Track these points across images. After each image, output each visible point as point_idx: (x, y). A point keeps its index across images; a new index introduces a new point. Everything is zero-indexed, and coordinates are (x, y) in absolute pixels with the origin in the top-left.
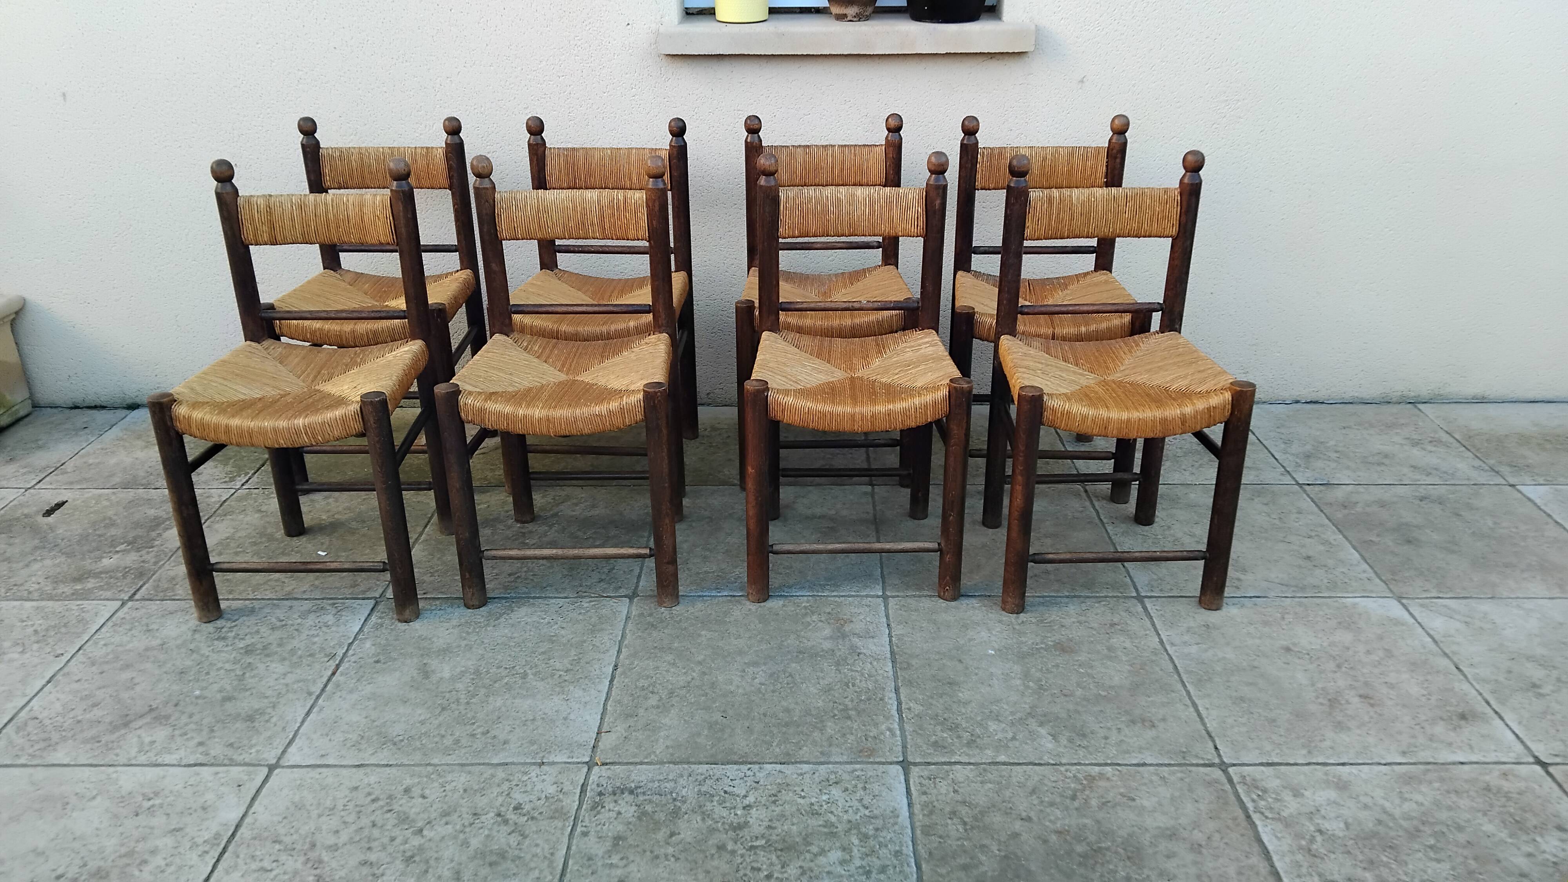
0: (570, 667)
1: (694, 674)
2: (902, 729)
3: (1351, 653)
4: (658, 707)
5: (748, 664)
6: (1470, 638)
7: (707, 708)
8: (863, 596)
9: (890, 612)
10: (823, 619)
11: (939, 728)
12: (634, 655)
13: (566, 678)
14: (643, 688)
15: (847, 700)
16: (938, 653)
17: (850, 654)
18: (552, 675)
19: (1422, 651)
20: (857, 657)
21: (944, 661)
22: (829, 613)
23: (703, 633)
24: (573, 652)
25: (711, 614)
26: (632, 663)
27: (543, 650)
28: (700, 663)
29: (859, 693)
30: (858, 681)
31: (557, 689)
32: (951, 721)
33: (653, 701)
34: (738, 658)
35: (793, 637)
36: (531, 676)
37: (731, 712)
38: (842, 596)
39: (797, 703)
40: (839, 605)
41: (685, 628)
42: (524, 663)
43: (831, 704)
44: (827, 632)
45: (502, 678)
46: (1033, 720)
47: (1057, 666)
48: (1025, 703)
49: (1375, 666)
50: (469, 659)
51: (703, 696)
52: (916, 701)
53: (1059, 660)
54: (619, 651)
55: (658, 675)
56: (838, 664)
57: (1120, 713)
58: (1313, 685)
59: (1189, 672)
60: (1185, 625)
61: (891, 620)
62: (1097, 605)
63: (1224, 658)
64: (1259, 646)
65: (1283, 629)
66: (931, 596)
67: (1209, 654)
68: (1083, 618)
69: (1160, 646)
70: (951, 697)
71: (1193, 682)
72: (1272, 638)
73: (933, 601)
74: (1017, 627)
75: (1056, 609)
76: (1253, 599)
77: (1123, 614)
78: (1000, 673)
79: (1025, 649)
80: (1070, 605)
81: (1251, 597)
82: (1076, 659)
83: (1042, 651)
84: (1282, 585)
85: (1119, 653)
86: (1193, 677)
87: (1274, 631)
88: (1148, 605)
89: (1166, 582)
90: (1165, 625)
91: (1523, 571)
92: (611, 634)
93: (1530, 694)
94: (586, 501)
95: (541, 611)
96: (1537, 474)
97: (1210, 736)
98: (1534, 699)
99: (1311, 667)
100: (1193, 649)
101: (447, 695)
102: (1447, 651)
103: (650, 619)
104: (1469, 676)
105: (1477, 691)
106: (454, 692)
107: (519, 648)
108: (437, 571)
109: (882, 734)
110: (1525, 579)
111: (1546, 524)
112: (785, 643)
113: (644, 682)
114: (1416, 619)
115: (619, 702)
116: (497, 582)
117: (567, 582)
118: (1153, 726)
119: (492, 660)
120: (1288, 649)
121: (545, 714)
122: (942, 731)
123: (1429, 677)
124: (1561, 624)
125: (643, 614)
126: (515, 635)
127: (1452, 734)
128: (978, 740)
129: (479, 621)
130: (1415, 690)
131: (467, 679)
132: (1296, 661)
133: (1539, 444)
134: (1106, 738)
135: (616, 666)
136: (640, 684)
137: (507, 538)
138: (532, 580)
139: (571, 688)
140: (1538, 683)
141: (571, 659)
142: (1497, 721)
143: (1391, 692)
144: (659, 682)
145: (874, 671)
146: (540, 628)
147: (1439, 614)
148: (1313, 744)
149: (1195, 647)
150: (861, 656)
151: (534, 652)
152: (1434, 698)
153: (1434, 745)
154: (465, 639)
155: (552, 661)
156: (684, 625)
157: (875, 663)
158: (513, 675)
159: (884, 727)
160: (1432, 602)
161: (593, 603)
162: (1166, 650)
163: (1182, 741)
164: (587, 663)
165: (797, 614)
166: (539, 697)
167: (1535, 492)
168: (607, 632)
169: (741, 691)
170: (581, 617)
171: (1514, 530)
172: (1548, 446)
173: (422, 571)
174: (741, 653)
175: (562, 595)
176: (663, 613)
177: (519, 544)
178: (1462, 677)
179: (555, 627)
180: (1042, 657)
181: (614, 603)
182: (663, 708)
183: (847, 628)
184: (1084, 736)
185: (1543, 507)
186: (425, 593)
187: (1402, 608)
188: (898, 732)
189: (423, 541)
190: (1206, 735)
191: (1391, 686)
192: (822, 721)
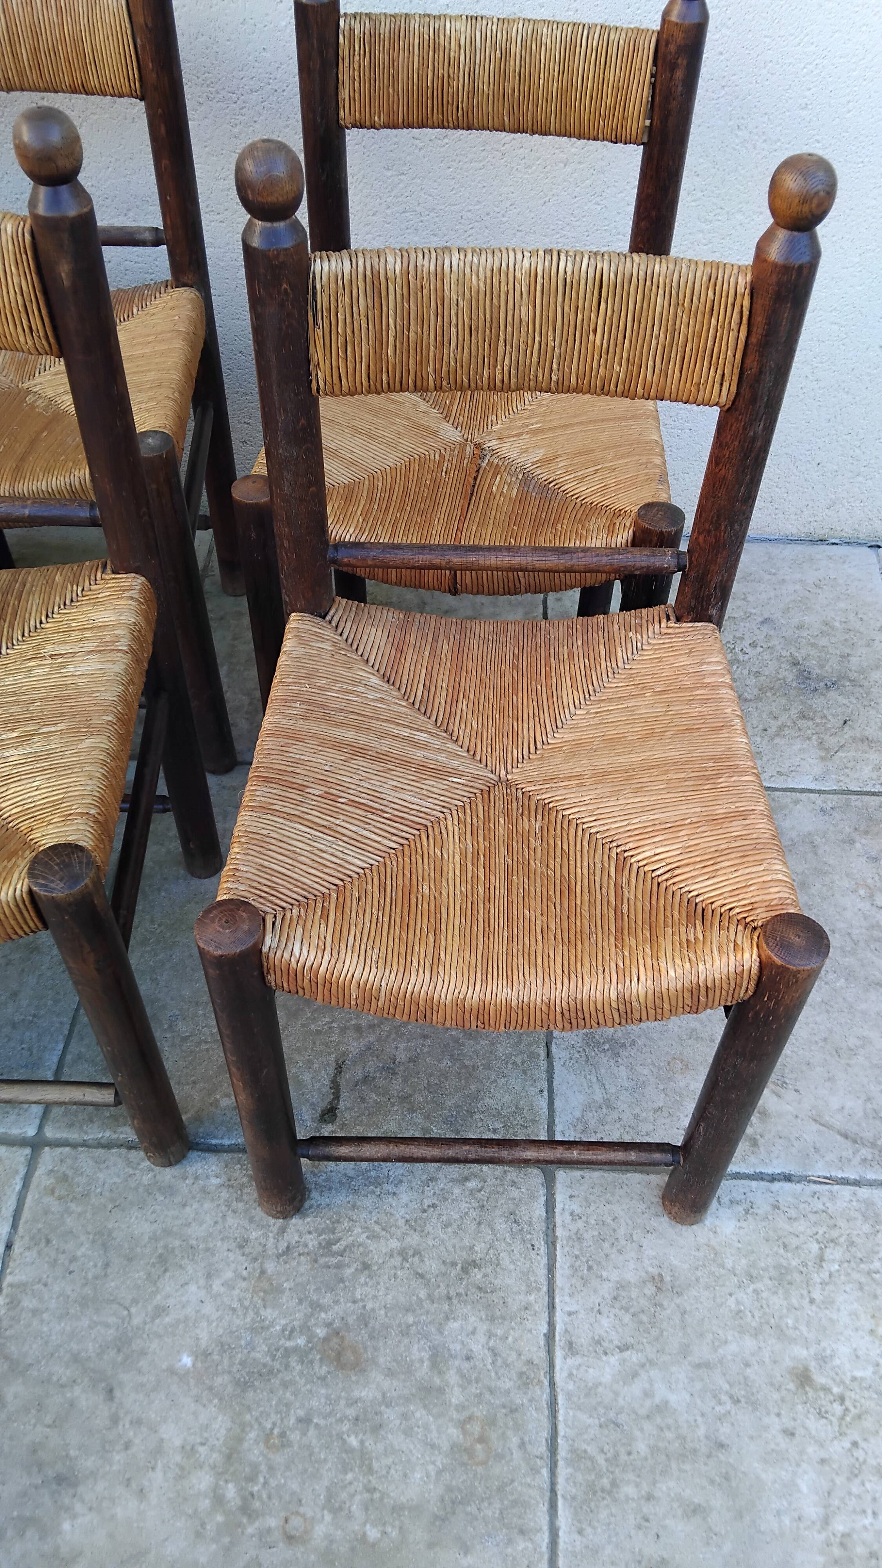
9: (28, 1199)
47: (307, 1422)
53: (319, 1399)
58: (826, 1521)
59: (578, 1457)
60: (614, 1276)
61: (21, 1230)
62: (457, 1191)
63: (662, 1408)
64: (747, 1365)
65: (812, 1301)
66: (130, 1147)
67: (636, 1389)
68: (413, 1240)
69: (543, 1354)
70: (44, 1534)
71: (574, 1498)
72: (781, 1333)
73: (129, 1163)
74: (271, 1267)
75: (369, 1202)
76: (776, 1186)
77: (501, 1226)
78: (178, 1442)
79: (260, 1354)
80: (404, 1187)
81: (773, 1179)
82: (356, 1394)
83: (293, 1361)
84: (846, 1136)
85: (452, 1377)
86: (579, 1477)
87: (792, 1308)
88: (559, 1198)
89: (615, 1115)
90: (574, 1269)
99: (838, 1449)
100: (608, 1369)
120: (804, 1378)
132: (812, 1423)
149: (615, 1359)
162: (552, 1367)
180: (286, 1386)
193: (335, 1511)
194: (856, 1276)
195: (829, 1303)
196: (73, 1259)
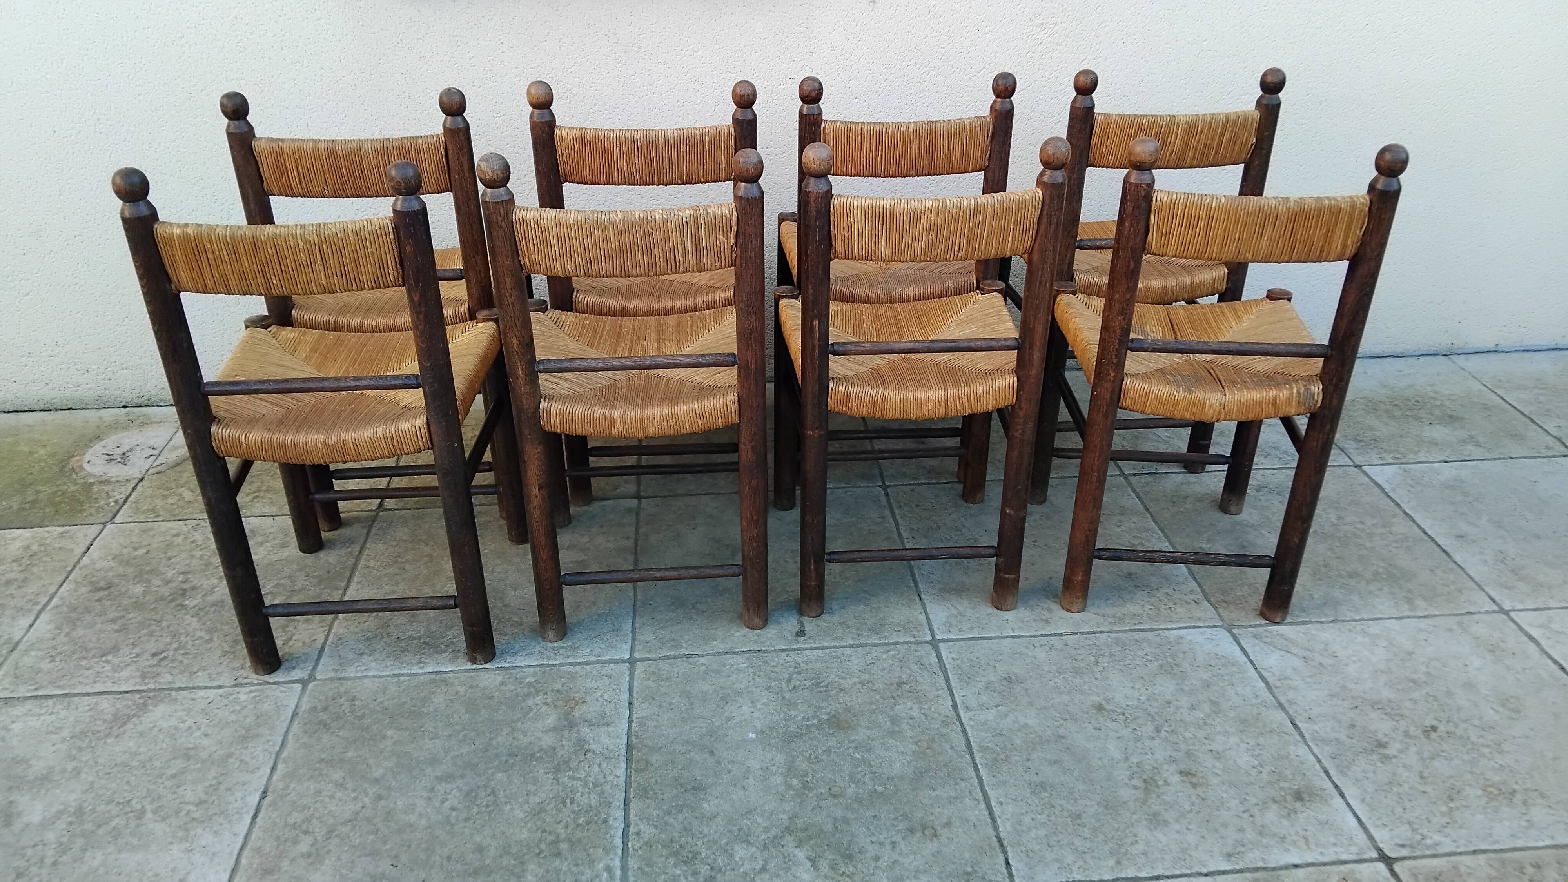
0: (203, 797)
1: (366, 800)
2: (624, 867)
3: (1172, 709)
4: (309, 855)
5: (439, 779)
6: (1309, 680)
7: (374, 854)
8: (604, 662)
9: (635, 684)
10: (549, 700)
11: (672, 860)
12: (291, 775)
13: (196, 815)
14: (294, 826)
15: (560, 826)
16: (687, 742)
17: (575, 753)
18: (178, 812)
19: (1254, 701)
20: (582, 758)
21: (692, 754)
22: (558, 691)
23: (390, 733)
24: (213, 773)
25: (405, 703)
26: (287, 787)
27: (173, 771)
28: (377, 781)
29: (577, 814)
30: (579, 794)
31: (181, 834)
32: (688, 848)
33: (304, 847)
34: (429, 771)
35: (506, 730)
36: (149, 815)
37: (404, 858)
38: (579, 664)
39: (494, 837)
40: (572, 677)
41: (368, 727)
42: (144, 794)
43: (539, 834)
44: (551, 720)
45: (111, 819)
46: (790, 839)
47: (828, 751)
48: (784, 811)
49: (1200, 728)
50: (72, 791)
51: (372, 833)
52: (648, 819)
53: (832, 742)
54: (273, 769)
55: (318, 805)
56: (557, 770)
57: (897, 818)
58: (1127, 759)
59: (983, 749)
60: (984, 679)
61: (635, 696)
62: (884, 656)
63: (1026, 726)
64: (1067, 706)
65: (1096, 679)
67: (1009, 720)
68: (867, 677)
69: (953, 712)
70: (693, 809)
71: (987, 764)
72: (1082, 692)
74: (787, 695)
75: (835, 666)
77: (915, 667)
78: (758, 767)
79: (793, 728)
80: (853, 659)
81: (1062, 635)
82: (853, 738)
83: (813, 729)
85: (905, 726)
86: (987, 756)
87: (1085, 683)
88: (944, 653)
89: (966, 618)
90: (961, 680)
91: (1369, 582)
92: (268, 741)
93: (1375, 757)
94: (274, 538)
95: (184, 710)
96: (1385, 451)
97: (1002, 845)
98: (1379, 764)
99: (1125, 732)
100: (990, 715)
101: (29, 852)
102: (1283, 701)
103: (323, 716)
104: (1306, 735)
105: (1315, 756)
106: (40, 847)
107: (142, 771)
108: (60, 653)
109: (597, 876)
110: (1370, 592)
111: (1395, 516)
112: (494, 742)
113: (297, 817)
114: (1248, 657)
115: (258, 850)
116: (134, 667)
117: (225, 663)
118: (936, 836)
119: (103, 791)
120: (1100, 708)
121: (156, 875)
122: (675, 866)
123: (1261, 740)
124: (1410, 654)
125: (315, 708)
126: (142, 750)
127: (1285, 822)
128: (719, 876)
129: (99, 728)
130: (1245, 760)
131: (61, 825)
132: (1109, 724)
133: (1387, 411)
134: (877, 859)
135: (265, 792)
136: (291, 820)
137: (162, 599)
138: (181, 662)
139: (199, 831)
140: (1384, 740)
141: (207, 784)
142: (1339, 799)
143: (1217, 764)
144: (317, 815)
145: (601, 776)
146: (177, 736)
147: (1275, 647)
148: (1123, 850)
149: (994, 711)
150: (589, 754)
151: (160, 776)
152: (1267, 769)
153: (1265, 841)
154: (75, 759)
155: (182, 788)
156: (366, 722)
157: (605, 765)
158: (126, 813)
159: (601, 865)
160: (1266, 631)
161: (253, 694)
162: (959, 717)
163: (967, 855)
164: (228, 789)
165: (517, 695)
166: (153, 847)
167: (1382, 474)
168: (263, 739)
169: (423, 822)
170: (233, 717)
171: (1359, 526)
172: (1397, 413)
173: (40, 654)
174: (434, 761)
175: (215, 684)
176: (341, 706)
177: (176, 606)
178: (1298, 738)
179: (197, 734)
180: (812, 739)
181: (282, 692)
182: (315, 857)
183: (577, 713)
184: (850, 857)
185: (1390, 494)
186: (36, 689)
187: (1231, 639)
188: (618, 873)
189: (52, 609)
190: (997, 845)
191: (1217, 755)
192: (522, 863)
193: (857, 783)
194: (1117, 667)
195: (1106, 679)
196: (671, 704)
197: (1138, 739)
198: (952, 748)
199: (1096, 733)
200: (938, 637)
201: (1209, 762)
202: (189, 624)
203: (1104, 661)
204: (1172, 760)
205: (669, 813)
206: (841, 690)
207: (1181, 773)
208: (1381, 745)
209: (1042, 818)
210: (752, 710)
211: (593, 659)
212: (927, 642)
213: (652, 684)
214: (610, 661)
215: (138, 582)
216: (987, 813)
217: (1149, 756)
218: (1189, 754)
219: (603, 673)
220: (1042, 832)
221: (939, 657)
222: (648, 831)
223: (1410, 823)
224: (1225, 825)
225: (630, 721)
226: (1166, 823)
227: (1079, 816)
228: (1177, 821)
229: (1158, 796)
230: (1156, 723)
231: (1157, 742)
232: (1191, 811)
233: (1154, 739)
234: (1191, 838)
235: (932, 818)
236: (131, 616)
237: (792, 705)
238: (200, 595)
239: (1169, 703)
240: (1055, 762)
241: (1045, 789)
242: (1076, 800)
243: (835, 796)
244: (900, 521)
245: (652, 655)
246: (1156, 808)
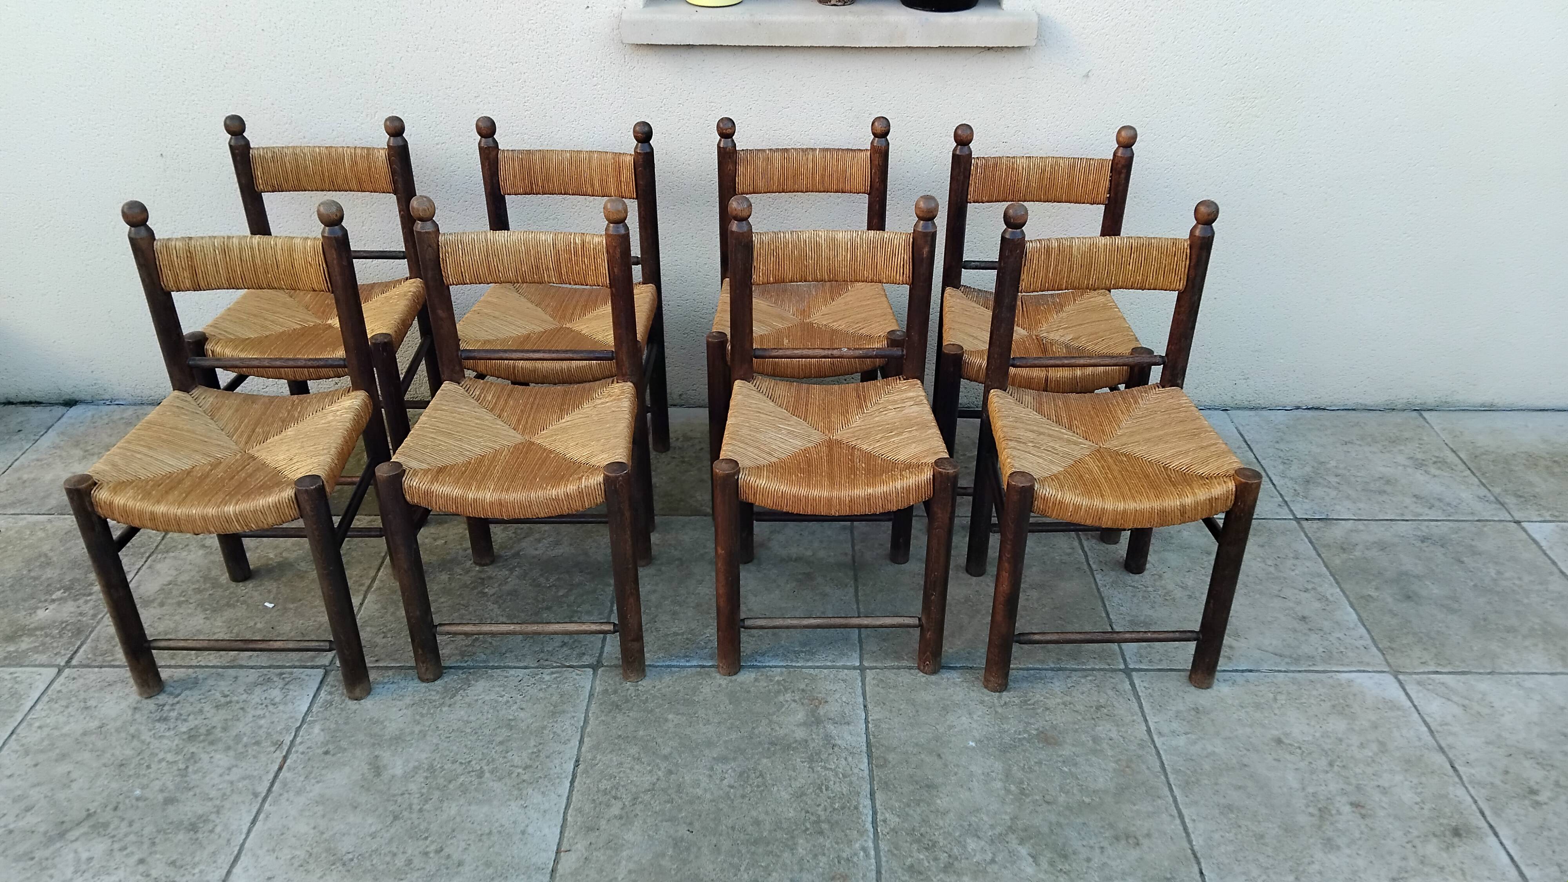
0: (529, 762)
1: (660, 773)
2: (877, 849)
3: (1343, 747)
4: (621, 818)
5: (717, 760)
6: (1467, 727)
7: (672, 820)
8: (839, 668)
9: (867, 688)
10: (797, 698)
11: (915, 846)
12: (596, 747)
13: (525, 777)
14: (605, 792)
15: (820, 808)
16: (917, 745)
17: (824, 746)
18: (510, 774)
19: (1418, 744)
20: (831, 751)
21: (923, 756)
22: (803, 690)
23: (670, 716)
24: (532, 743)
25: (679, 691)
26: (594, 758)
27: (500, 739)
28: (666, 758)
29: (832, 799)
30: (832, 783)
31: (515, 792)
32: (928, 837)
33: (616, 810)
34: (706, 752)
35: (764, 722)
36: (487, 775)
37: (697, 825)
38: (818, 667)
39: (767, 813)
40: (814, 679)
41: (652, 711)
42: (480, 757)
43: (803, 813)
44: (801, 716)
45: (457, 776)
46: (1014, 837)
47: (1040, 763)
48: (1006, 813)
49: (1368, 765)
50: (422, 751)
51: (668, 802)
52: (892, 809)
53: (1042, 755)
54: (581, 741)
55: (622, 775)
56: (811, 760)
57: (1103, 827)
58: (1303, 789)
59: (1177, 772)
60: (1174, 708)
61: (868, 700)
62: (1083, 680)
63: (1213, 753)
64: (1249, 737)
65: (1275, 714)
66: (910, 668)
67: (1198, 747)
68: (1068, 699)
69: (1147, 737)
70: (929, 805)
71: (1180, 785)
72: (1263, 726)
73: (912, 674)
74: (1000, 710)
75: (1040, 685)
76: (1245, 674)
77: (1110, 693)
78: (980, 772)
79: (1007, 739)
80: (1055, 680)
81: (1243, 671)
82: (1060, 753)
83: (1025, 743)
84: (1276, 655)
85: (1105, 746)
86: (1180, 778)
87: (1265, 717)
88: (1136, 682)
89: (1155, 651)
90: (1153, 708)
91: (1525, 637)
92: (574, 717)
93: (1527, 802)
94: (549, 536)
95: (500, 686)
96: (1544, 508)
97: (1196, 857)
98: (1531, 809)
99: (1303, 765)
100: (1181, 741)
101: (400, 799)
102: (1443, 745)
103: (614, 698)
104: (1465, 778)
105: (1472, 797)
106: (407, 796)
107: (476, 737)
108: (390, 630)
109: (855, 854)
110: (1526, 647)
111: (1551, 574)
112: (756, 731)
113: (605, 784)
114: (1412, 702)
115: (580, 810)
116: (453, 646)
117: (527, 646)
118: (1138, 844)
119: (447, 753)
120: (1279, 741)
121: (502, 826)
122: (919, 851)
123: (1423, 779)
124: (1562, 708)
125: (607, 690)
126: (472, 718)
127: (1445, 855)
128: (956, 863)
129: (434, 698)
130: (1408, 797)
131: (420, 778)
132: (1288, 756)
133: (1547, 467)
134: (1088, 860)
135: (577, 761)
136: (602, 786)
137: (465, 586)
138: (491, 643)
139: (530, 791)
140: (1536, 787)
141: (530, 751)
142: (1493, 838)
143: (1384, 799)
144: (622, 783)
145: (848, 769)
146: (498, 708)
147: (1437, 694)
148: (1301, 869)
149: (1183, 737)
150: (836, 749)
151: (491, 742)
152: (1427, 807)
153: (1426, 870)
154: (419, 723)
155: (510, 754)
156: (651, 705)
157: (850, 759)
158: (469, 772)
159: (857, 845)
160: (1429, 679)
161: (555, 675)
162: (1153, 741)
163: (1166, 864)
164: (547, 757)
165: (770, 691)
166: (495, 802)
167: (1541, 531)
168: (569, 715)
169: (708, 796)
170: (541, 695)
171: (1517, 582)
172: (1557, 470)
173: (374, 630)
174: (710, 744)
175: (522, 665)
176: (628, 690)
177: (478, 594)
178: (1457, 780)
179: (514, 707)
180: (1024, 751)
181: (577, 675)
182: (626, 819)
183: (821, 711)
184: (1065, 857)
185: (1548, 552)
186: (377, 661)
187: (1397, 685)
188: (872, 853)
189: (376, 590)
190: (1192, 856)
191: (1384, 791)
192: (793, 837)
193: (1067, 793)
194: (1294, 704)
195: (1284, 714)
196: (900, 710)
197: (1313, 772)
198: (1148, 768)
199: (1275, 763)
200: (1131, 666)
201: (1377, 796)
202: (492, 610)
203: (1282, 698)
204: (1344, 793)
205: (909, 806)
206: (1047, 709)
207: (1352, 804)
208: (1533, 792)
209: (1230, 836)
210: (970, 720)
211: (829, 664)
212: (1120, 670)
213: (882, 691)
214: (845, 667)
215: (443, 570)
216: (1181, 828)
217: (1323, 788)
218: (1358, 788)
219: (839, 677)
220: (1231, 848)
221: (1133, 685)
222: (894, 820)
223: (1559, 865)
224: (1391, 853)
225: (867, 722)
226: (1338, 848)
227: (1262, 837)
228: (1348, 846)
229: (1332, 824)
230: (1329, 758)
231: (1330, 775)
232: (1360, 839)
233: (1327, 772)
234: (1361, 863)
235: (1134, 829)
236: (442, 600)
237: (1004, 718)
238: (496, 585)
239: (1341, 740)
240: (1240, 787)
241: (1232, 811)
242: (1259, 822)
243: (1048, 803)
244: (1089, 553)
245: (879, 665)
246: (1330, 834)
